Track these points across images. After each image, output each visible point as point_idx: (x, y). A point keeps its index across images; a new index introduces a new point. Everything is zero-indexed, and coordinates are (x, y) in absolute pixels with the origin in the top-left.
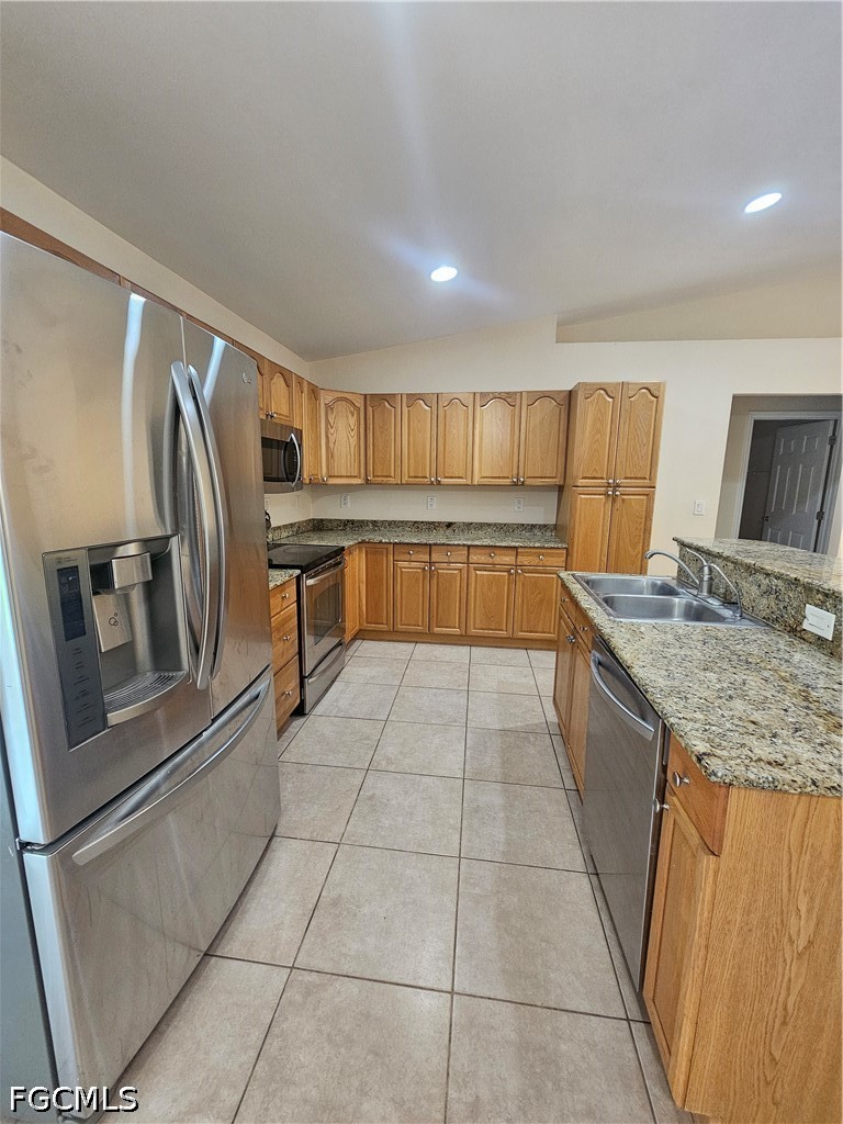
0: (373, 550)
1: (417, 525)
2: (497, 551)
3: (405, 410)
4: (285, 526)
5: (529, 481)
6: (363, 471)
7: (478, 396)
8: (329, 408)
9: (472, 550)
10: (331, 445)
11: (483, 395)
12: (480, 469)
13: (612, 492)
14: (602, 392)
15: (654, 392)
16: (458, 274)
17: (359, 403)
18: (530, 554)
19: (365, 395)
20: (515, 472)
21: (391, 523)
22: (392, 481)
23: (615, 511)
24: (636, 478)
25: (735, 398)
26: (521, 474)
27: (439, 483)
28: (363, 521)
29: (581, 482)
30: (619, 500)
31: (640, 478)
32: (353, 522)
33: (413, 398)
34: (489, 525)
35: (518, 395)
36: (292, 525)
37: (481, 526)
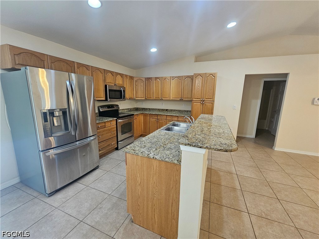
0: (145, 115)
1: (159, 110)
2: (173, 117)
3: (154, 81)
4: (126, 109)
5: (184, 99)
6: (145, 96)
7: (171, 77)
8: (136, 81)
9: (167, 116)
10: (137, 90)
11: (173, 77)
12: (172, 96)
13: (203, 102)
14: (200, 76)
15: (214, 75)
16: (157, 50)
17: (144, 80)
18: (181, 118)
19: (145, 78)
20: (181, 97)
21: (153, 109)
22: (151, 99)
23: (203, 107)
24: (209, 99)
25: (246, 75)
26: (182, 97)
27: (162, 99)
28: (147, 108)
29: (194, 99)
30: (204, 104)
31: (210, 99)
32: (144, 108)
33: (156, 78)
34: (177, 110)
35: (181, 77)
36: (128, 109)
37: (175, 110)
